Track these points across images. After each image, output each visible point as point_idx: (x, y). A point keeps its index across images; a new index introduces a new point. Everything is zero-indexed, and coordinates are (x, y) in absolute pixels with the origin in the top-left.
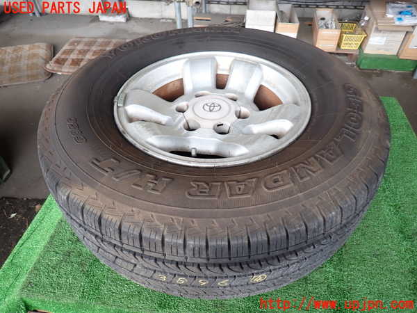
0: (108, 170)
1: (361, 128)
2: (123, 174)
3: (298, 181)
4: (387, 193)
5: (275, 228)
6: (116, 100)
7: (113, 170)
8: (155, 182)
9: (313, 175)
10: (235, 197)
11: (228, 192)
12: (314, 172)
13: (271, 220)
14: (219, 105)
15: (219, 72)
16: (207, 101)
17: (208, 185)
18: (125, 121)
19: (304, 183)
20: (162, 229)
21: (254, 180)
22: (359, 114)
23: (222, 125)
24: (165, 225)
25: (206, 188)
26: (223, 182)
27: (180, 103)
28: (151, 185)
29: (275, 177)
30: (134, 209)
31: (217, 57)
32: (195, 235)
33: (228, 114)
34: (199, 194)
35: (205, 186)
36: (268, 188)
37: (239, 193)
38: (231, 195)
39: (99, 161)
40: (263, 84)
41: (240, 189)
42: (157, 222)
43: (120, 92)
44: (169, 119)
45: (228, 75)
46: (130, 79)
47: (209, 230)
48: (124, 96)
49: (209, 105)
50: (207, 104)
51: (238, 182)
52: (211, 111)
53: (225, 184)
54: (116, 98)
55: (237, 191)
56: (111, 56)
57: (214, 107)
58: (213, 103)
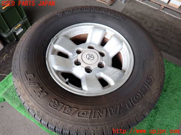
0: (28, 79)
1: (136, 104)
2: (32, 84)
3: (92, 118)
4: (152, 118)
5: (73, 131)
6: (51, 40)
7: (30, 80)
8: (41, 93)
9: (100, 118)
10: (64, 114)
11: (63, 110)
12: (101, 117)
13: (73, 128)
14: (94, 57)
15: (106, 37)
16: (90, 53)
17: (58, 103)
18: (50, 53)
19: (94, 120)
20: (35, 112)
21: (76, 109)
22: (142, 96)
24: (37, 111)
25: (56, 105)
26: (64, 105)
27: (80, 47)
28: (39, 94)
29: (84, 112)
30: (30, 100)
31: (107, 30)
32: (45, 120)
33: (94, 63)
34: (52, 106)
35: (57, 103)
36: (78, 116)
37: (67, 113)
38: (64, 112)
39: (27, 74)
40: (121, 52)
41: (68, 111)
42: (35, 109)
43: (55, 36)
44: (71, 55)
45: (109, 40)
47: (50, 121)
48: (56, 39)
49: (90, 55)
50: (89, 54)
51: (70, 107)
52: (88, 59)
53: (65, 106)
55: (67, 111)
56: (60, 15)
57: (91, 57)
58: (92, 55)
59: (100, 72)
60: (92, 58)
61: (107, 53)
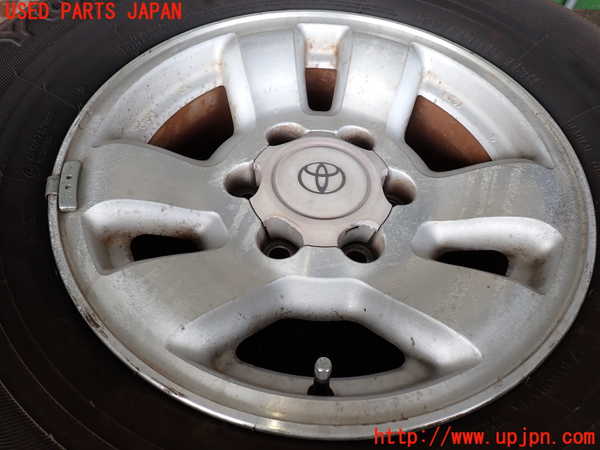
6: (50, 189)
14: (339, 170)
15: (311, 64)
16: (304, 159)
23: (357, 227)
33: (367, 196)
40: (424, 93)
43: (60, 158)
44: (215, 220)
45: (335, 71)
46: (86, 108)
48: (74, 174)
49: (313, 169)
50: (305, 168)
52: (322, 190)
54: (51, 182)
56: (17, 40)
57: (327, 175)
58: (322, 165)
59: (421, 221)
60: (335, 181)
61: (373, 123)
